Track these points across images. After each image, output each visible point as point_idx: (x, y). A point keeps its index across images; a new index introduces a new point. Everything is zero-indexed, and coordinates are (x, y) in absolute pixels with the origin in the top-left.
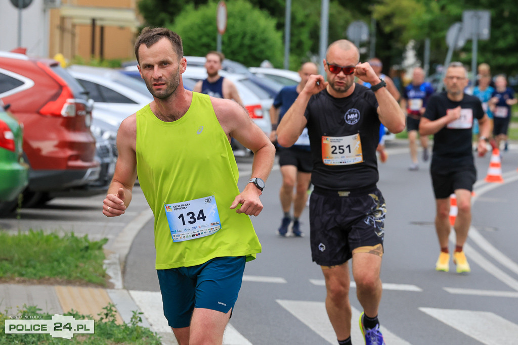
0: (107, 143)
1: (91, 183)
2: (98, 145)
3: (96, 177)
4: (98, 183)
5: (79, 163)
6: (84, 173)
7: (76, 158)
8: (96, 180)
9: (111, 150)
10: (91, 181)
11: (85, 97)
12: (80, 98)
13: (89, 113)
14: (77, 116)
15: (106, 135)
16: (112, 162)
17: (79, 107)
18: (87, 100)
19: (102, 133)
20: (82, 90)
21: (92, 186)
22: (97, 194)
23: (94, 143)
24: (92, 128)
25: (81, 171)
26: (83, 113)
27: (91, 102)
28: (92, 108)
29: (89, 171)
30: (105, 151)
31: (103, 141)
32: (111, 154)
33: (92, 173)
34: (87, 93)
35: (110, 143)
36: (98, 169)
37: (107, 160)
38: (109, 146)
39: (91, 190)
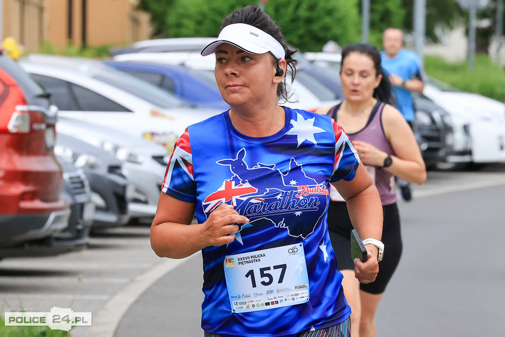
0: (80, 173)
1: (56, 235)
2: (66, 176)
3: (63, 224)
4: (68, 235)
5: (38, 204)
6: (45, 220)
7: (31, 196)
8: (65, 230)
9: (86, 183)
10: (55, 231)
11: (44, 101)
12: (37, 104)
13: (52, 126)
14: (32, 131)
15: (82, 161)
16: (90, 201)
17: (35, 118)
18: (48, 109)
19: (75, 157)
20: (39, 91)
21: (58, 239)
22: (68, 251)
23: (61, 173)
24: (58, 151)
25: (40, 217)
26: (43, 126)
27: (53, 110)
28: (55, 118)
29: (52, 216)
30: (78, 185)
31: (76, 169)
32: (87, 189)
33: (57, 219)
34: (47, 96)
35: (85, 173)
36: (67, 213)
37: (81, 199)
38: (83, 177)
39: (56, 244)
